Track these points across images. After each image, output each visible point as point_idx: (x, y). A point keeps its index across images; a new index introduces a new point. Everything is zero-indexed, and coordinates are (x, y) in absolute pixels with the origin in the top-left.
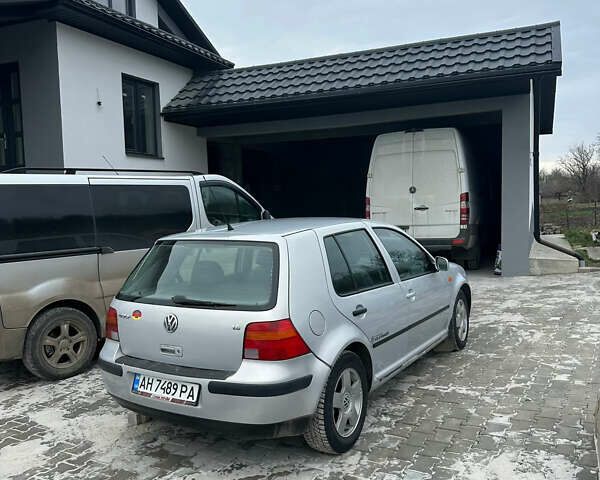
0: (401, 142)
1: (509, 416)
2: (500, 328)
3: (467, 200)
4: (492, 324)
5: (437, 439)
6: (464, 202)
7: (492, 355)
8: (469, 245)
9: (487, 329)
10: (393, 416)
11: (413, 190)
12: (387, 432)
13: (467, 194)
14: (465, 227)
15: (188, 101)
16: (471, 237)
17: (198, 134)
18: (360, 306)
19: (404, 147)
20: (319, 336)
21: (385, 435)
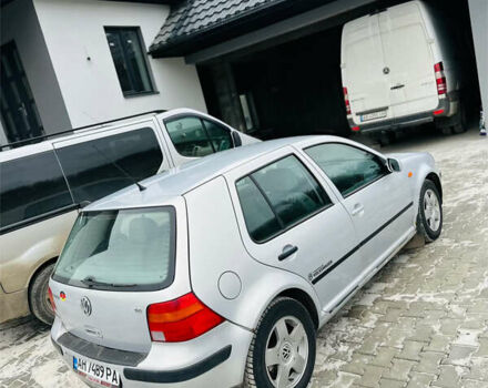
0: (366, 27)
1: (477, 332)
2: (479, 204)
3: (442, 69)
4: (472, 199)
5: (393, 375)
6: (438, 73)
7: (467, 243)
8: (451, 112)
9: (466, 207)
10: (352, 344)
11: (386, 71)
12: (343, 369)
13: (441, 64)
14: (443, 96)
15: (168, 35)
16: (452, 104)
17: (187, 62)
18: (287, 246)
19: (370, 31)
20: (233, 298)
21: (340, 374)
